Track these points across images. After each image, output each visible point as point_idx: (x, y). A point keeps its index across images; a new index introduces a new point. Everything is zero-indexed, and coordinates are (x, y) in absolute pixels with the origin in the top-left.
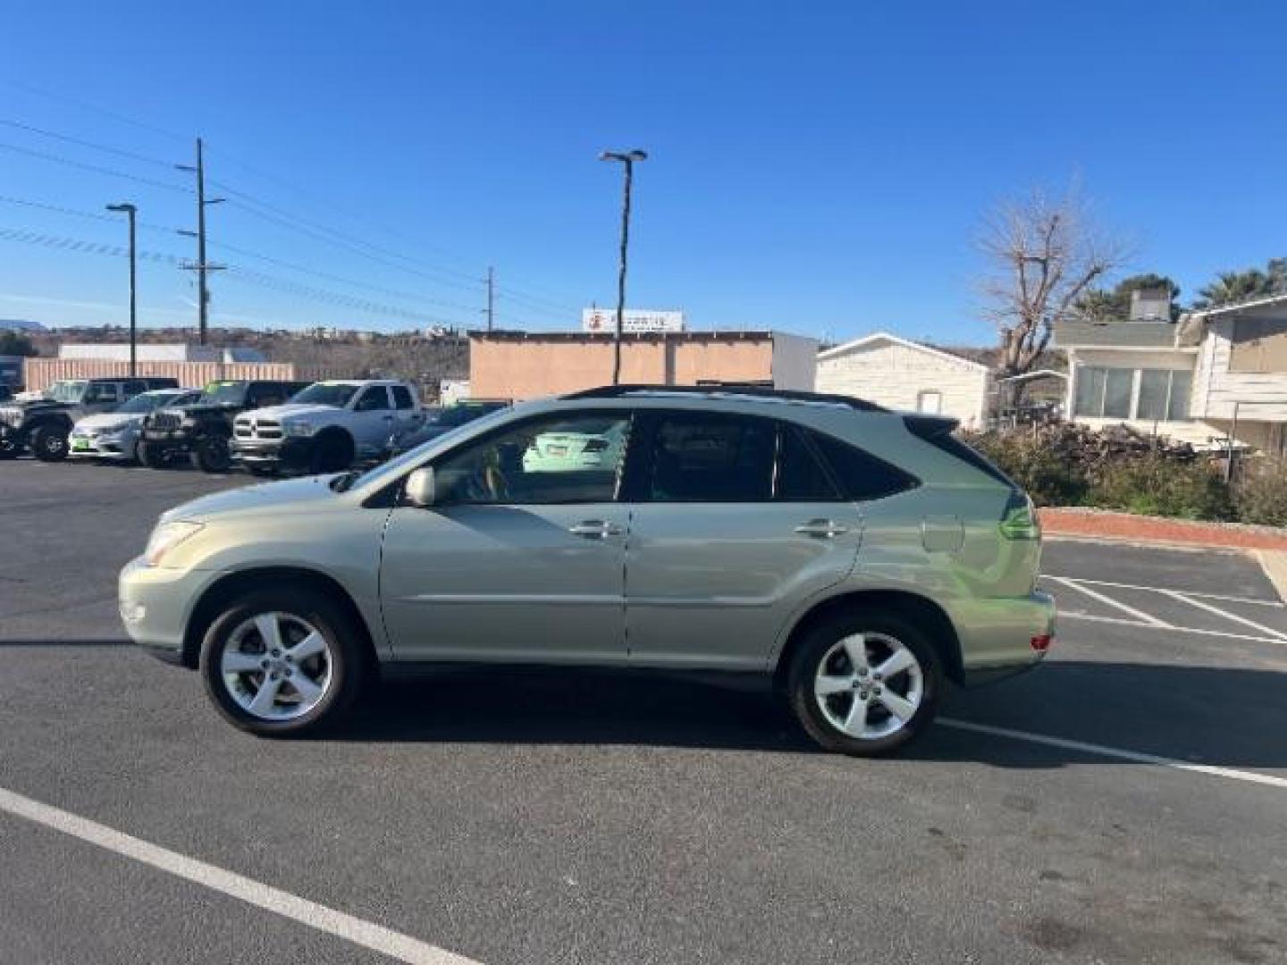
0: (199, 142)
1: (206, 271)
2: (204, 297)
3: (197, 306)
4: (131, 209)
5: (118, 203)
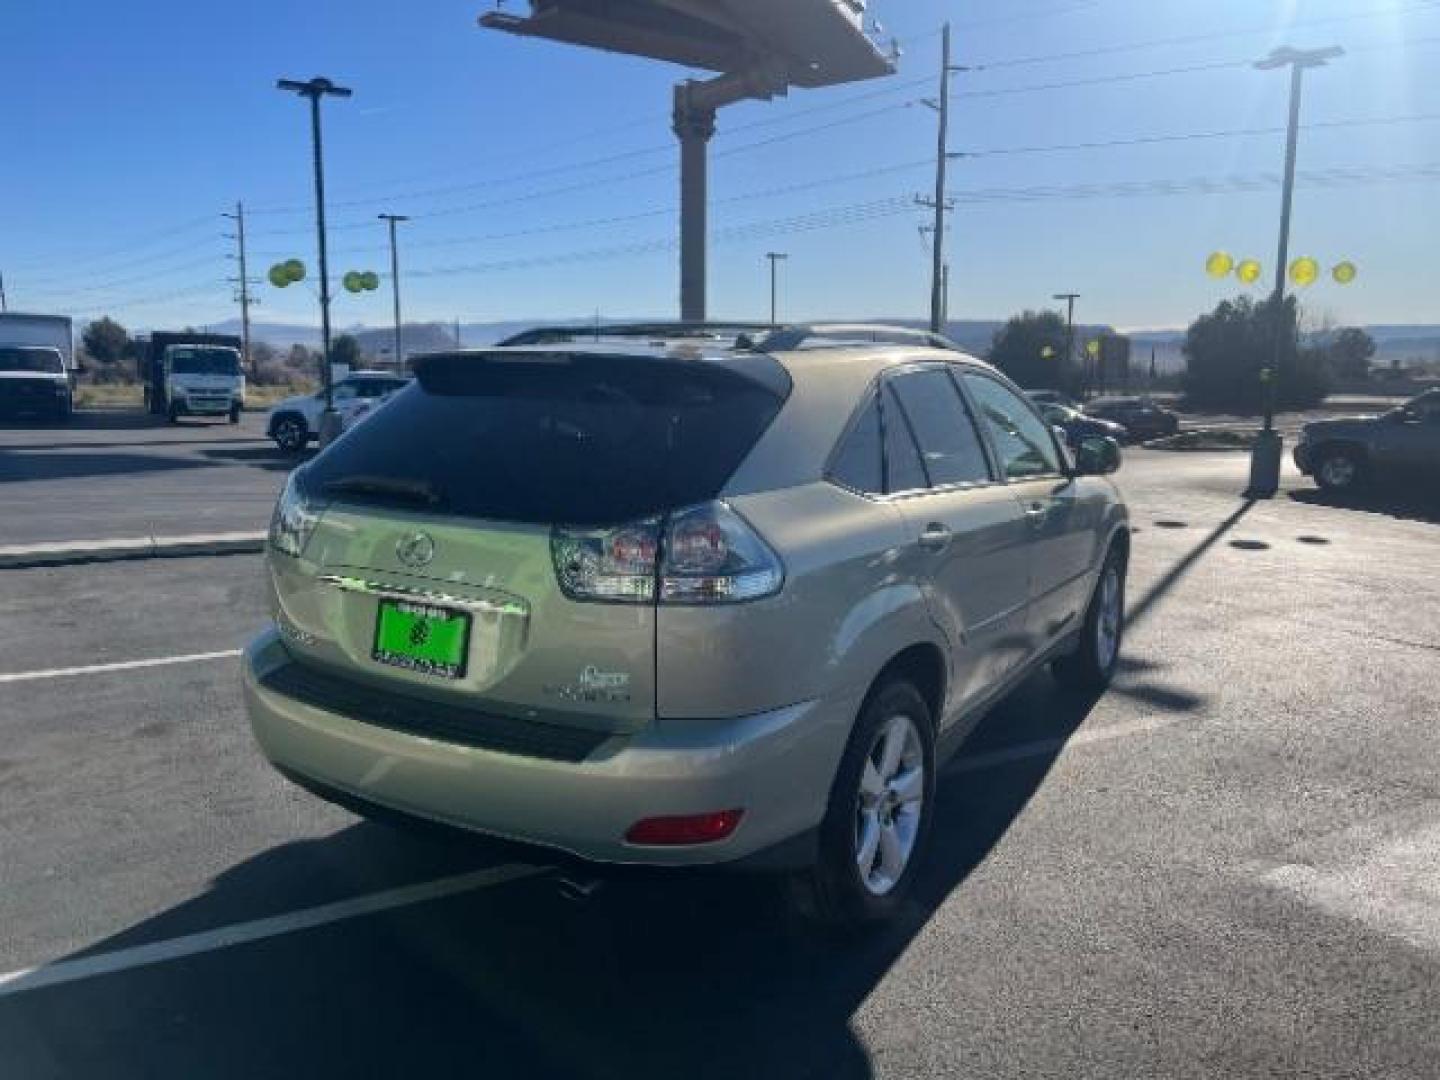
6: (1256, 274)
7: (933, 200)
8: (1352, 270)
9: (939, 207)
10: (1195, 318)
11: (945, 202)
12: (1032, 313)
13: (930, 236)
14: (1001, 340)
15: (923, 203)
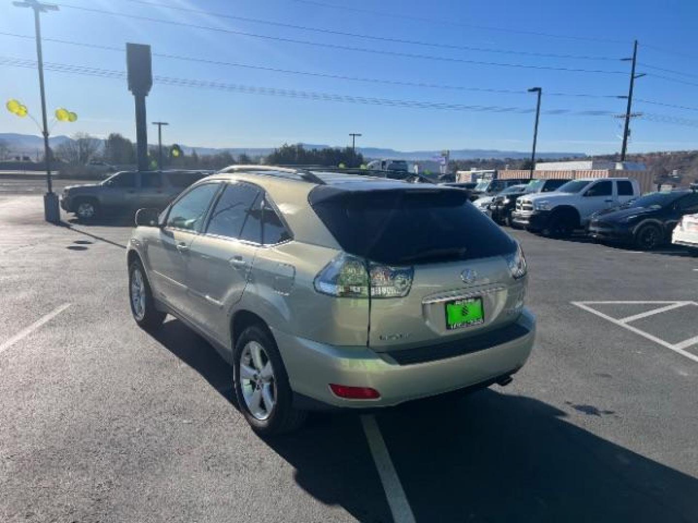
0: (636, 42)
1: (630, 118)
2: (627, 133)
3: (622, 139)
4: (538, 90)
5: (532, 87)
8: (75, 115)
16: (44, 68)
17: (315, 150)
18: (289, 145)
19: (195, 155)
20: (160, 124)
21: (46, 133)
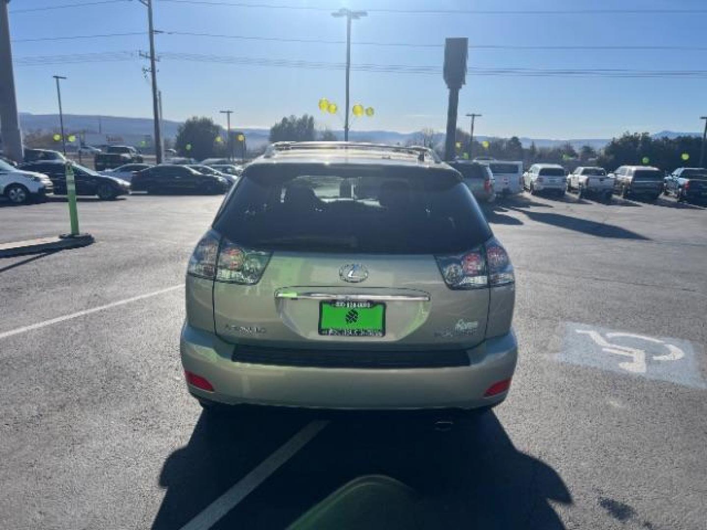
6: (336, 109)
7: (149, 55)
8: (372, 110)
9: (152, 58)
10: (273, 125)
11: (156, 57)
12: (197, 118)
13: (149, 74)
14: (182, 130)
15: (143, 56)
16: (351, 69)
17: (666, 139)
18: (632, 133)
19: (533, 147)
20: (473, 116)
21: (346, 127)
